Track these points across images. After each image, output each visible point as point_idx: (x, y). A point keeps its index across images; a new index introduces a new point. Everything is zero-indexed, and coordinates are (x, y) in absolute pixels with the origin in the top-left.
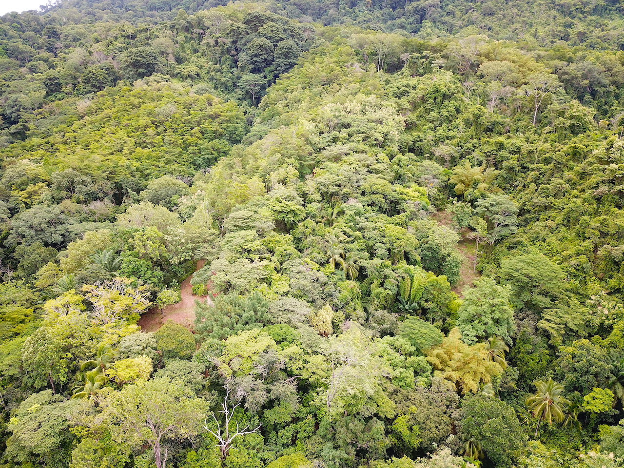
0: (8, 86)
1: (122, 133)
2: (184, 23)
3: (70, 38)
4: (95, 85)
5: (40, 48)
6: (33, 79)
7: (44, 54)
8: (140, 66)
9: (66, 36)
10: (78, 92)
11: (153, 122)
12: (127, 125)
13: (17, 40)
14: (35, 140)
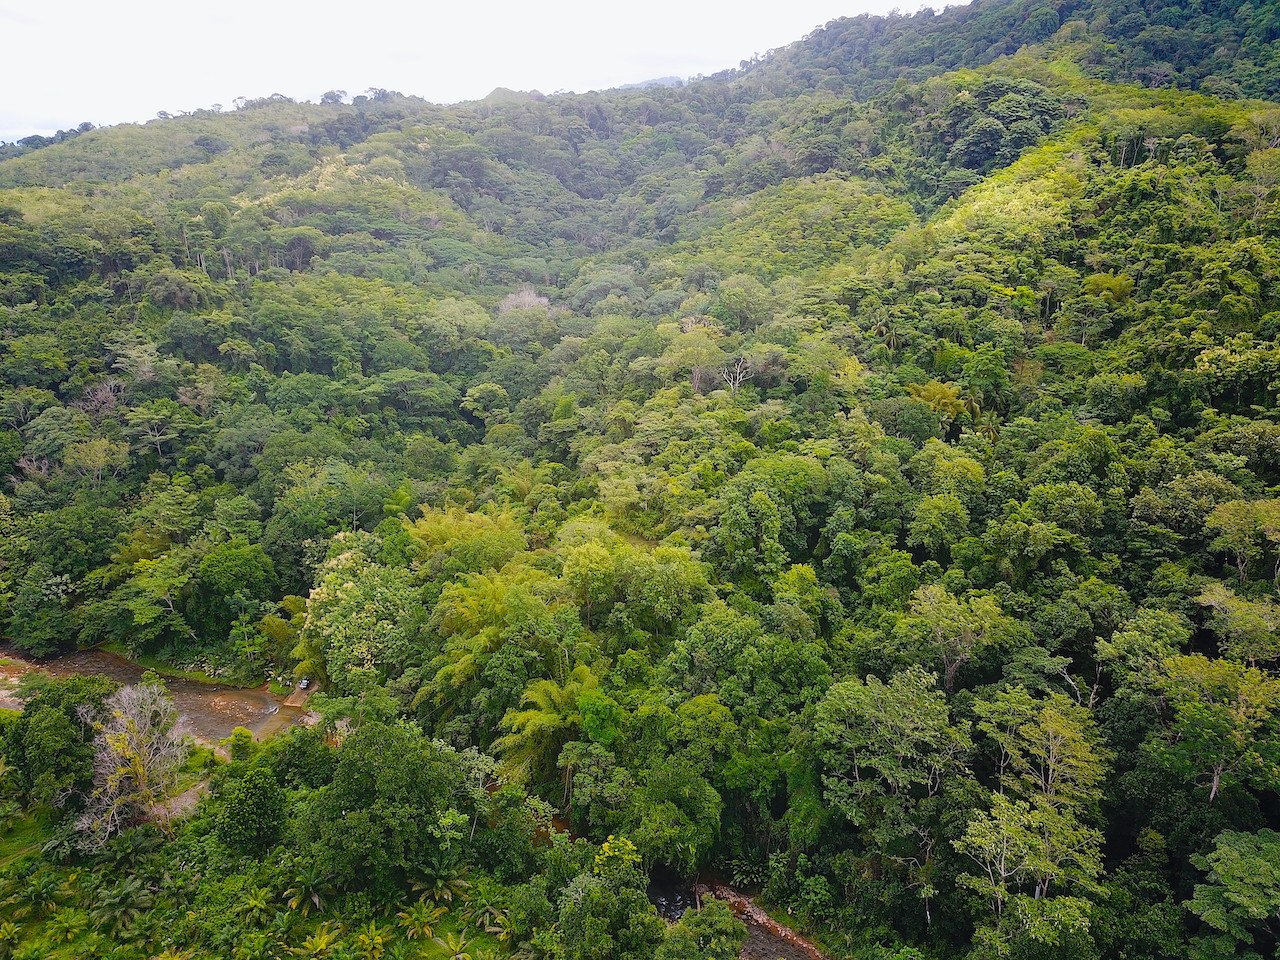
0: (669, 185)
1: (766, 237)
2: (900, 96)
3: (757, 121)
4: (760, 183)
5: (717, 136)
6: (696, 176)
7: (718, 145)
8: (815, 161)
9: (753, 118)
10: (739, 192)
11: (802, 225)
12: (774, 228)
13: (692, 124)
14: (682, 243)
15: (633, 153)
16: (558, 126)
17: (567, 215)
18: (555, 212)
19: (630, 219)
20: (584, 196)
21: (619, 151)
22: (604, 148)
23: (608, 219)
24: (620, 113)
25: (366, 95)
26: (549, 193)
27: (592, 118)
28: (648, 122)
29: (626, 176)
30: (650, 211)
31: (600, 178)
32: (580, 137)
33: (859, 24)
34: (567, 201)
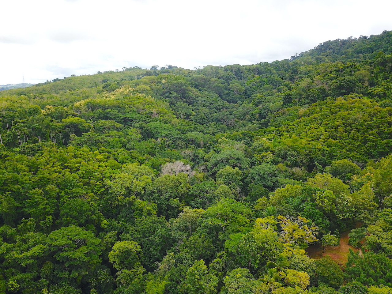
0: (266, 99)
1: (321, 129)
2: (381, 60)
3: (303, 73)
4: (312, 99)
5: (286, 79)
6: (278, 95)
7: (287, 82)
8: (343, 89)
9: (301, 72)
10: (301, 103)
11: (344, 124)
12: (326, 124)
13: (275, 75)
14: (272, 128)
15: (251, 85)
16: (222, 75)
17: (220, 111)
18: (215, 109)
19: (247, 113)
20: (229, 102)
21: (245, 84)
22: (239, 83)
23: (237, 113)
24: (247, 71)
25: (165, 67)
26: (214, 101)
27: (236, 72)
28: (258, 74)
29: (247, 94)
30: (256, 111)
31: (236, 95)
32: (230, 79)
33: (336, 43)
34: (220, 105)
